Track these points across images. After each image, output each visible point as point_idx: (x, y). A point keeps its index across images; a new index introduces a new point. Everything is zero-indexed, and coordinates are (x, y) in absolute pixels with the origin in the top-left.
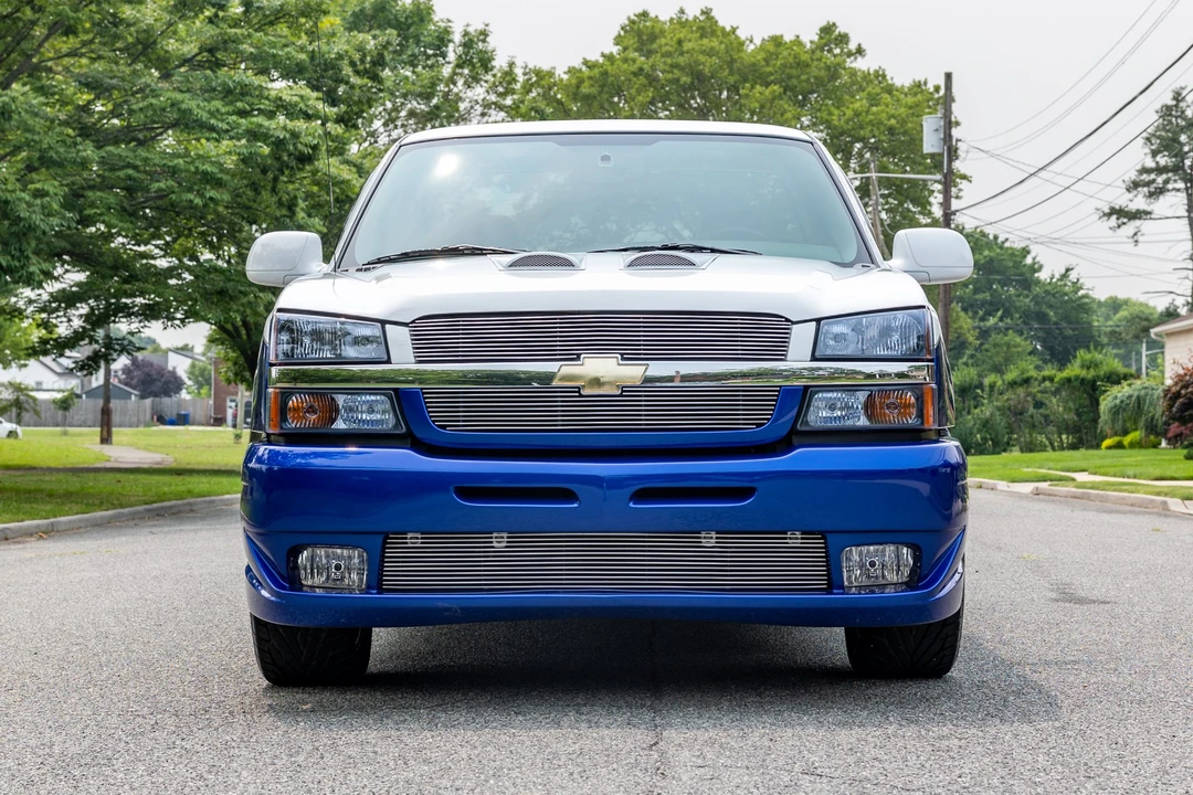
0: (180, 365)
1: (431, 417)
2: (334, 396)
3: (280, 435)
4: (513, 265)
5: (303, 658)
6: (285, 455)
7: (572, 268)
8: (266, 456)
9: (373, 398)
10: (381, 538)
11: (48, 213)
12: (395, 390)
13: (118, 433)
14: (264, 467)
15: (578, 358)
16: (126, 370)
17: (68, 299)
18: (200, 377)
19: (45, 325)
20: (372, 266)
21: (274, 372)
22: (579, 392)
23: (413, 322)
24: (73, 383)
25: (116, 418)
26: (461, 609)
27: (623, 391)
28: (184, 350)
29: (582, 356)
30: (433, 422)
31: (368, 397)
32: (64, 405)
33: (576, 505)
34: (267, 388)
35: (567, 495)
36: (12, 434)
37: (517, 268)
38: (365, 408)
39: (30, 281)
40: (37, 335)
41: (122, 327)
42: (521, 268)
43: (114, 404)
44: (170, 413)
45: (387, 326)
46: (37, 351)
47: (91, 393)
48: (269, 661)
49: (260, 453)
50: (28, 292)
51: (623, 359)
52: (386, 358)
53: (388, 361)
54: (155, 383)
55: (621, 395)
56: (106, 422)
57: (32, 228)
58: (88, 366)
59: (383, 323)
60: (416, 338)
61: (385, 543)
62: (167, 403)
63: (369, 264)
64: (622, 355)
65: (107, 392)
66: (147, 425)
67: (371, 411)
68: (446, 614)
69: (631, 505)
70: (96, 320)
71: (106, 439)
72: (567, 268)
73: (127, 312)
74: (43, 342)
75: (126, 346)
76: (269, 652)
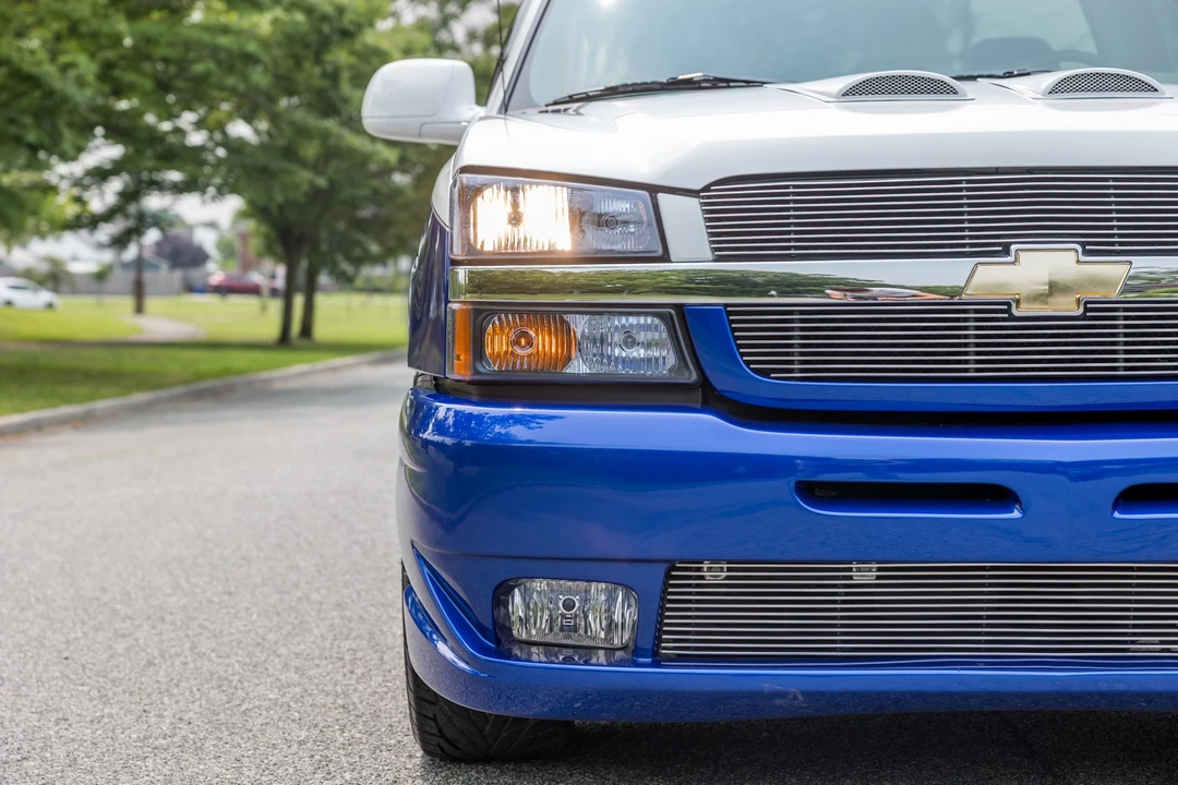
0: (207, 240)
1: (743, 354)
2: (568, 318)
3: (472, 383)
4: (852, 92)
5: (488, 728)
6: (479, 418)
7: (952, 96)
8: (451, 421)
9: (633, 320)
10: (663, 568)
11: (81, 83)
12: (679, 308)
13: (151, 303)
14: (448, 441)
15: (1006, 251)
16: (158, 245)
17: (100, 175)
18: (227, 250)
19: (78, 200)
20: (562, 107)
21: (462, 274)
22: (1008, 311)
23: (707, 188)
24: (108, 256)
25: (149, 287)
26: (803, 693)
27: (1086, 310)
28: (212, 225)
29: (1013, 247)
30: (748, 363)
31: (624, 320)
32: (101, 276)
33: (1016, 514)
34: (447, 302)
35: (1000, 497)
36: (50, 306)
37: (857, 97)
38: (617, 338)
39: (65, 158)
40: (71, 210)
41: (154, 202)
42: (864, 97)
43: (148, 276)
44: (198, 283)
45: (661, 196)
46: (74, 225)
47: (125, 266)
48: (435, 731)
49: (441, 414)
50: (62, 168)
51: (1086, 252)
52: (660, 251)
53: (665, 258)
54: (184, 255)
55: (1083, 317)
56: (139, 291)
57: (65, 100)
58: (120, 242)
59: (654, 190)
60: (712, 216)
61: (668, 576)
62: (195, 275)
63: (555, 103)
64: (1083, 245)
65: (139, 264)
66: (179, 293)
67: (630, 342)
68: (778, 702)
69: (1116, 515)
70: (129, 196)
71: (139, 309)
72: (945, 96)
73: (159, 186)
74: (78, 217)
75: (158, 220)
76: (435, 719)
